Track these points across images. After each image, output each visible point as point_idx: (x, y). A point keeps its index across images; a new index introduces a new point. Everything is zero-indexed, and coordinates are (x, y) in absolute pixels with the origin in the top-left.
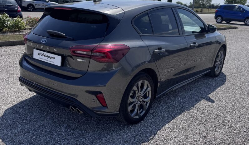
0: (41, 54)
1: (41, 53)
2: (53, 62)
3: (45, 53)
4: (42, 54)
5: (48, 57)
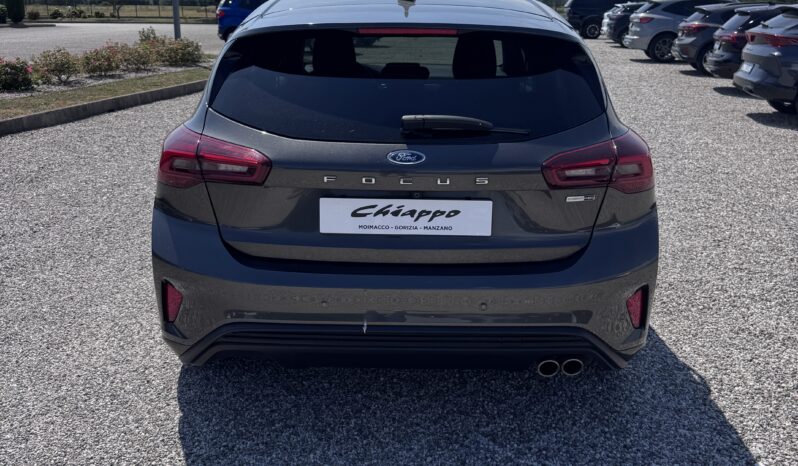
0: (374, 211)
1: (374, 207)
2: (448, 228)
3: (396, 202)
4: (378, 208)
5: (420, 215)
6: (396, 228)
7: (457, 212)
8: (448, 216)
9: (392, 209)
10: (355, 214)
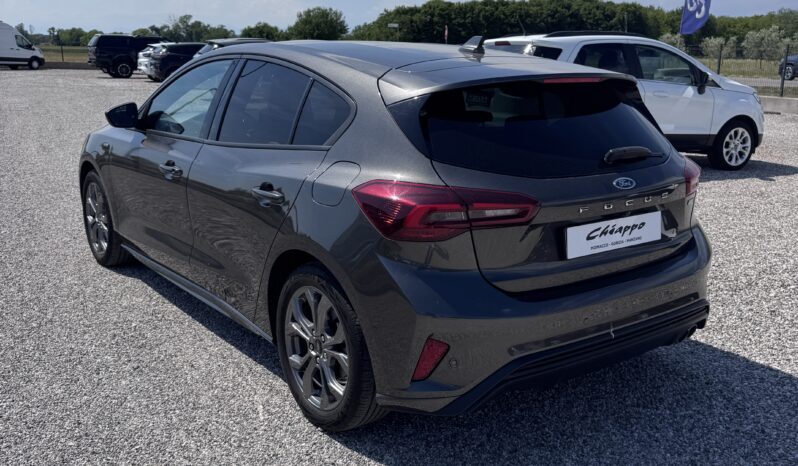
0: (599, 233)
1: (599, 229)
2: (639, 238)
3: (611, 223)
4: (601, 230)
5: (625, 231)
6: (612, 244)
7: (643, 224)
8: (640, 228)
9: (610, 229)
10: (589, 238)
